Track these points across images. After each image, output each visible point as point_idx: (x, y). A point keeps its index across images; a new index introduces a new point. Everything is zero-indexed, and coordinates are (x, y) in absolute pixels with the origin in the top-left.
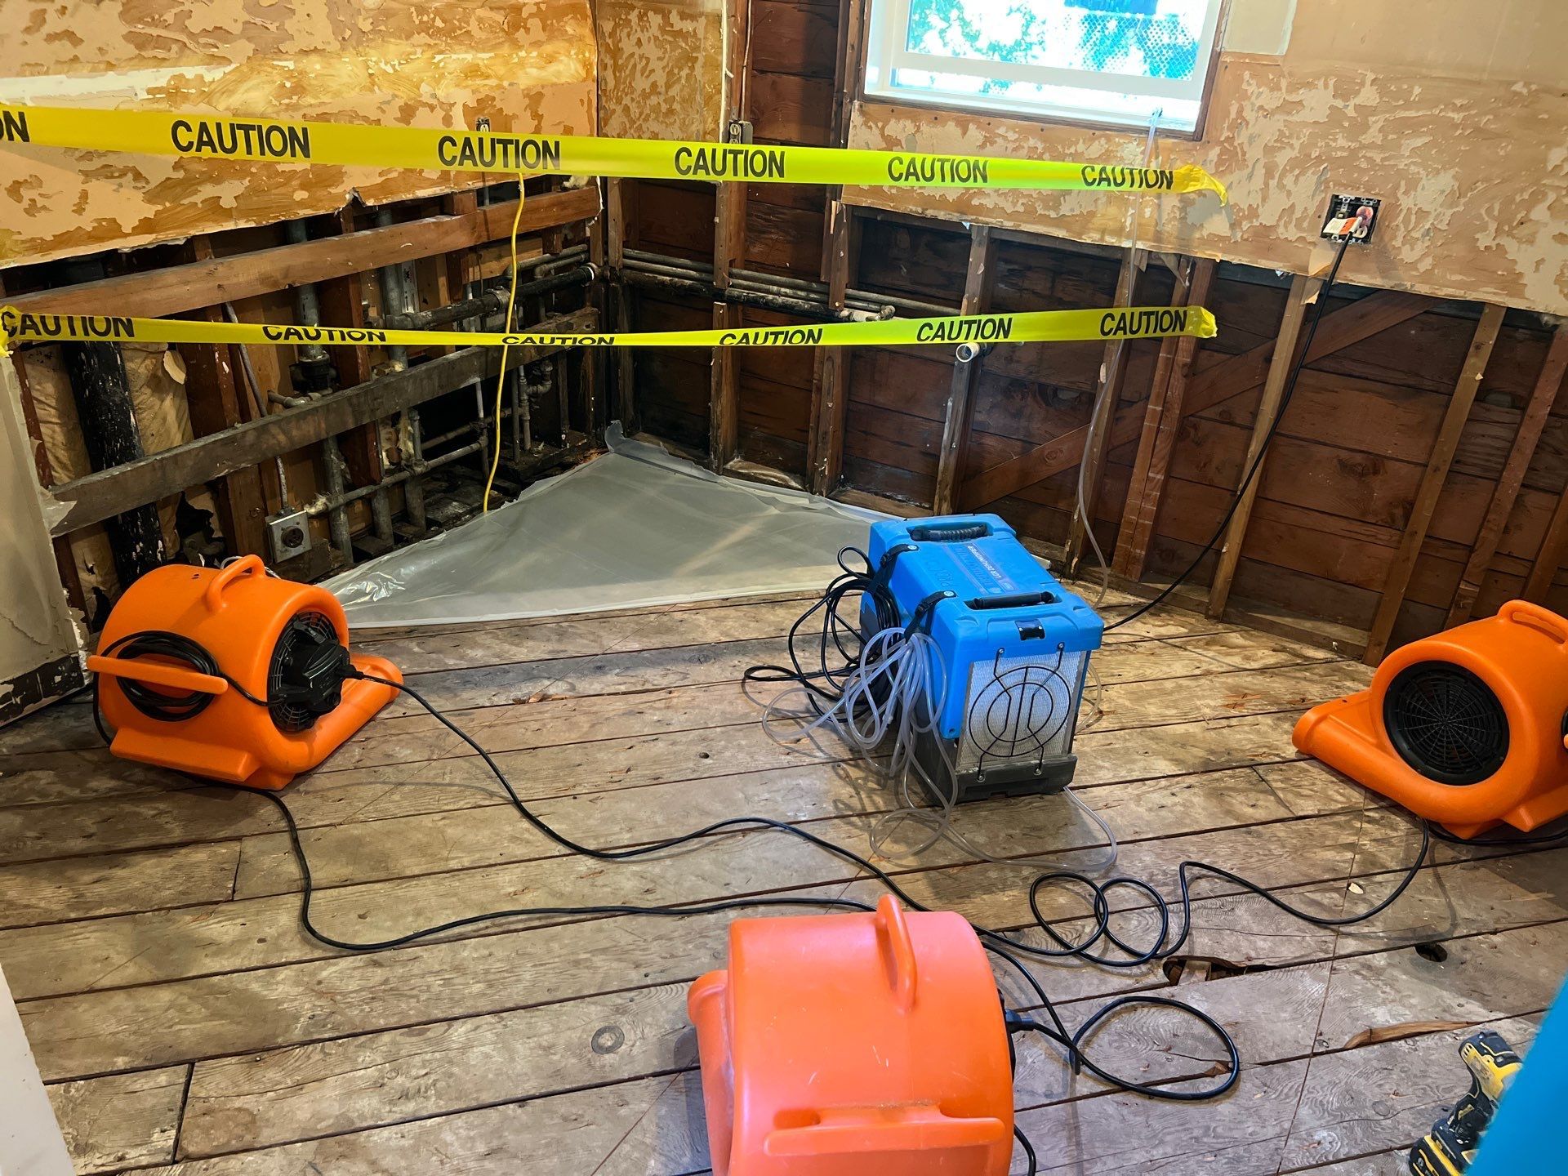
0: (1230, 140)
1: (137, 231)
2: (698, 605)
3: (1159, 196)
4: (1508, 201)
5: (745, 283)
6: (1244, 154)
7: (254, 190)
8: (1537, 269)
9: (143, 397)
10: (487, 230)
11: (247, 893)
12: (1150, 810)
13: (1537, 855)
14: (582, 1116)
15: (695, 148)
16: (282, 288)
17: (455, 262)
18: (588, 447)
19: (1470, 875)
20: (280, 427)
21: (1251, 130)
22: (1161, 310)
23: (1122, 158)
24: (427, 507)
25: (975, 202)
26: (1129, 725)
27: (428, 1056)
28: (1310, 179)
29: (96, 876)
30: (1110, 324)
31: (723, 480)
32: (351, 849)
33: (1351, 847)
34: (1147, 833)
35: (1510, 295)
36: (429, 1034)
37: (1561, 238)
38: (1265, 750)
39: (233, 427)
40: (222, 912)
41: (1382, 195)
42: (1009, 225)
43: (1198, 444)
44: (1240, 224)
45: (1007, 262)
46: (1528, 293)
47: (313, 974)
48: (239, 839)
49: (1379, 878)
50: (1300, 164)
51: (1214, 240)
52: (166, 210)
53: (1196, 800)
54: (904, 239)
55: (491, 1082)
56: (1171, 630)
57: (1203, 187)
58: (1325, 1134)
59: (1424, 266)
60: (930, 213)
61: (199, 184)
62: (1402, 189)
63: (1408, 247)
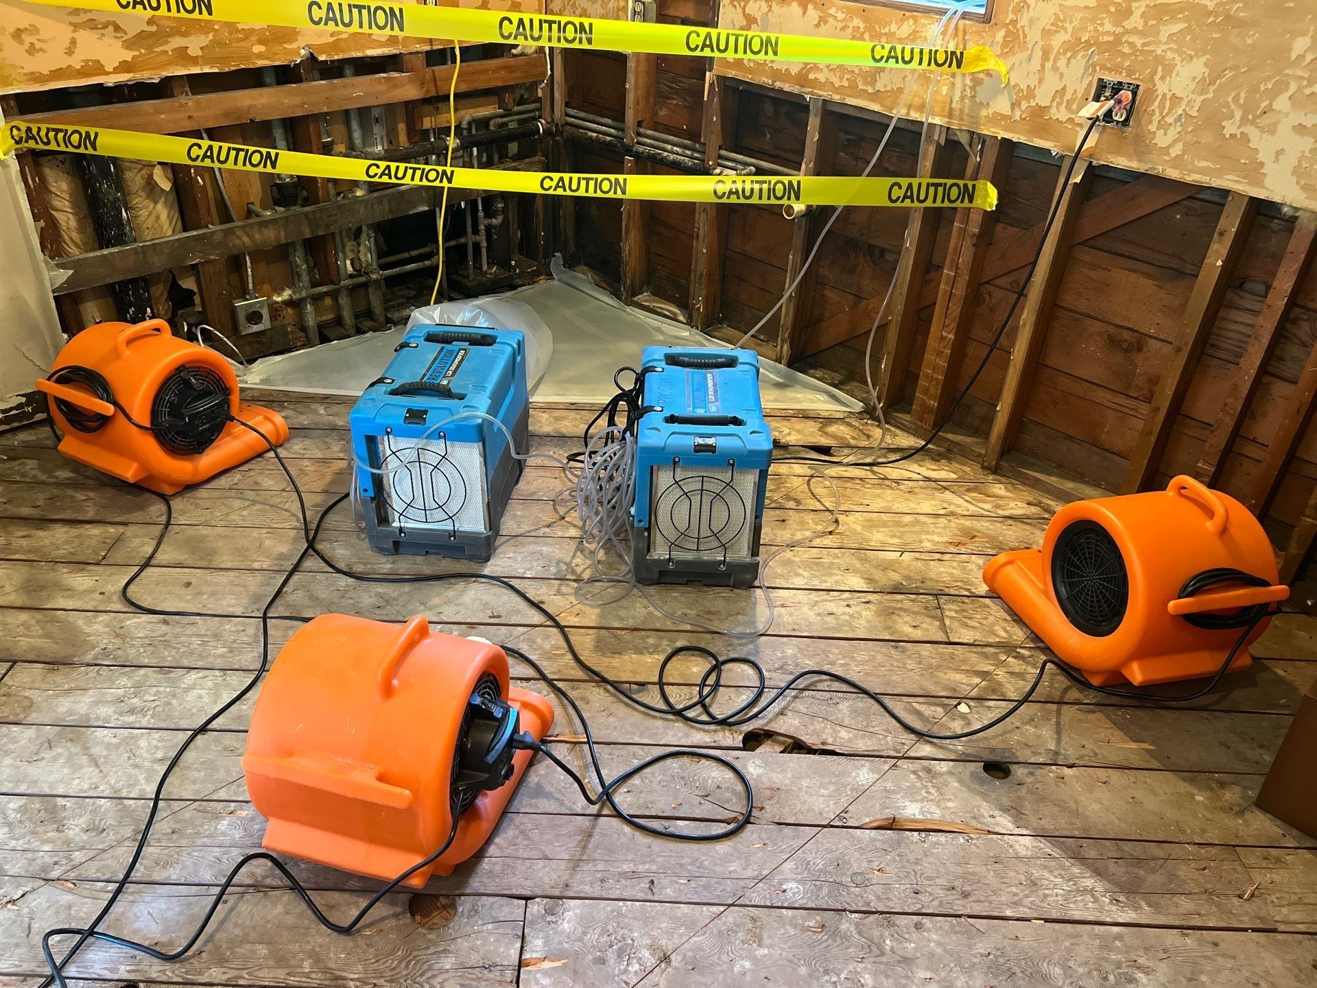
0: (1014, 22)
1: (117, 70)
2: (549, 406)
3: (953, 75)
4: (1254, 89)
5: (648, 141)
6: (1025, 36)
7: (216, 43)
8: (1277, 160)
9: (139, 200)
10: (436, 86)
11: (111, 561)
12: (819, 614)
13: (1164, 712)
14: (238, 749)
15: (515, 17)
16: (244, 121)
17: (412, 109)
18: (537, 274)
19: (1081, 716)
20: (245, 231)
21: (1031, 14)
22: (949, 182)
23: (926, 39)
24: (386, 310)
25: (812, 76)
26: (848, 546)
27: (161, 689)
28: (1080, 62)
29: (25, 533)
30: (896, 193)
31: (629, 309)
32: (193, 544)
33: (984, 675)
34: (805, 631)
35: (1251, 183)
36: (172, 675)
37: (1300, 129)
38: (959, 584)
39: (207, 227)
40: (89, 571)
41: (1140, 80)
42: (836, 98)
43: (992, 310)
44: (1019, 104)
45: (846, 132)
46: (1268, 182)
47: (121, 621)
48: (125, 524)
49: (991, 703)
50: (1073, 47)
51: (998, 118)
52: (141, 55)
53: (864, 613)
54: (769, 108)
55: (193, 714)
56: (943, 475)
57: (989, 67)
58: (794, 885)
59: (1176, 151)
60: (778, 85)
61: (168, 36)
62: (1159, 74)
63: (1162, 131)
